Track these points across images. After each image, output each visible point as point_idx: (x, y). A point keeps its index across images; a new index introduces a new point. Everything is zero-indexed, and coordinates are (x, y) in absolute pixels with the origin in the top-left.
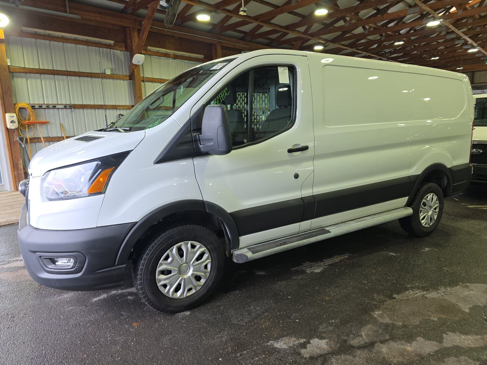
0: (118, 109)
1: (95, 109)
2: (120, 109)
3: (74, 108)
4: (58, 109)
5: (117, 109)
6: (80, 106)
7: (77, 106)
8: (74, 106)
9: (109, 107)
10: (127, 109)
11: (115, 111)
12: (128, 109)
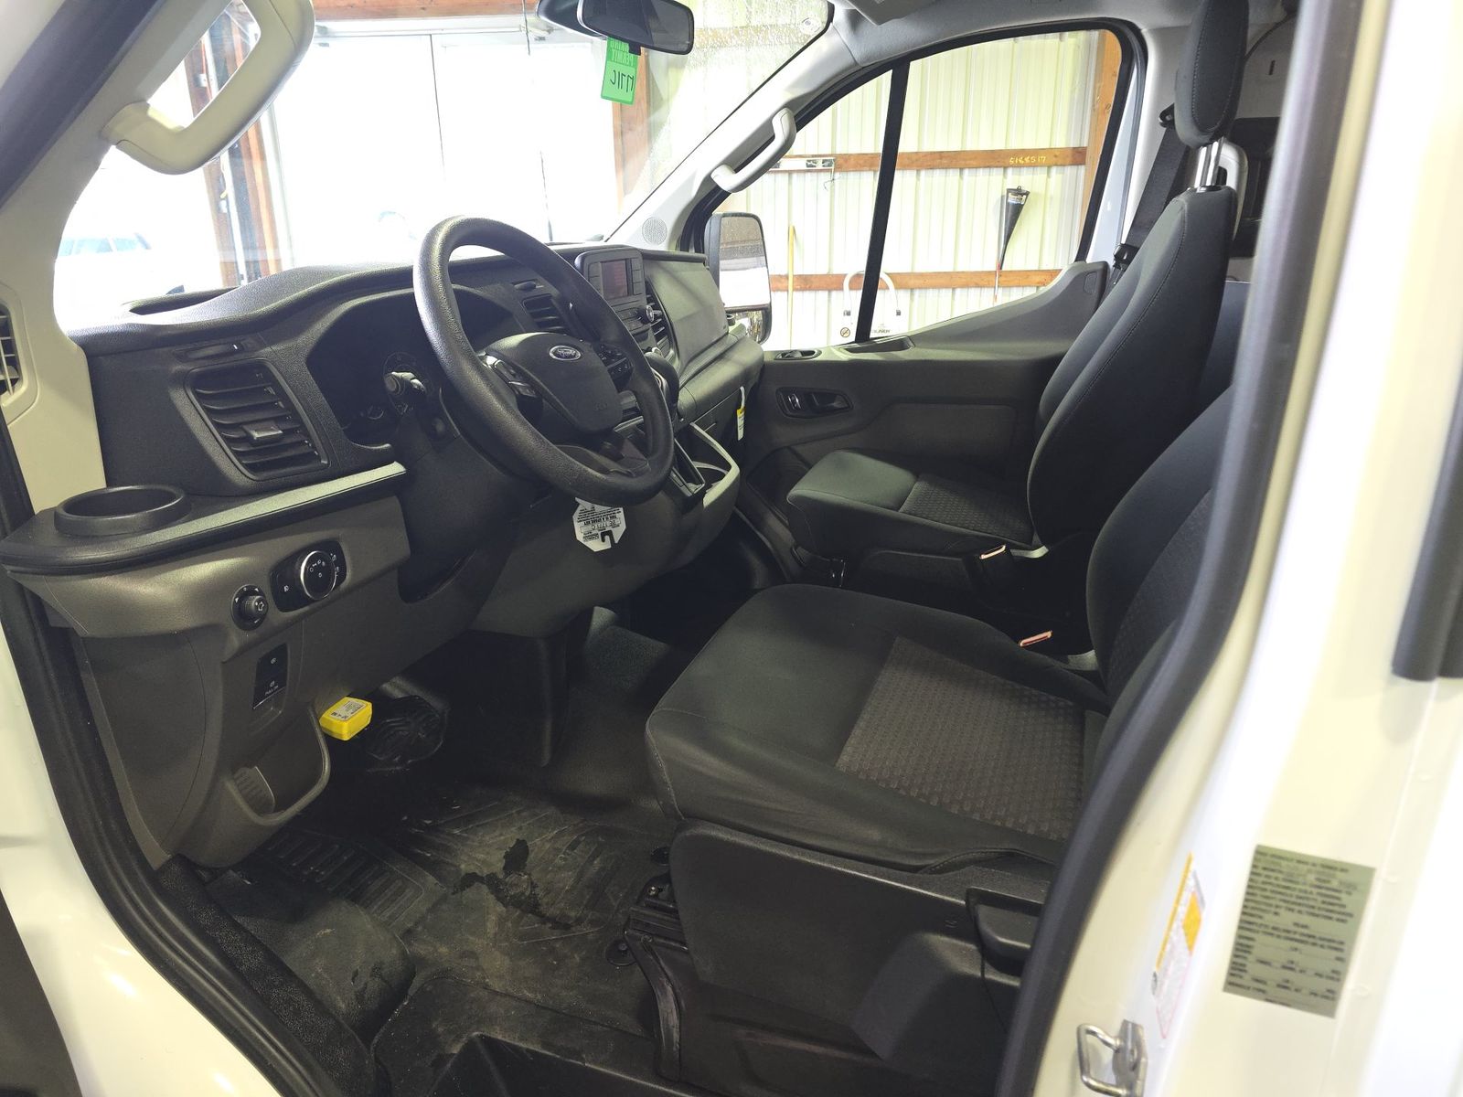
0: (1012, 166)
1: (918, 171)
2: (1019, 166)
3: (839, 168)
4: (790, 172)
5: (1005, 168)
6: (861, 162)
7: (852, 161)
8: (840, 161)
9: (975, 158)
10: (1049, 167)
11: (996, 174)
12: (1056, 165)
